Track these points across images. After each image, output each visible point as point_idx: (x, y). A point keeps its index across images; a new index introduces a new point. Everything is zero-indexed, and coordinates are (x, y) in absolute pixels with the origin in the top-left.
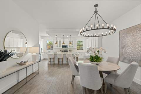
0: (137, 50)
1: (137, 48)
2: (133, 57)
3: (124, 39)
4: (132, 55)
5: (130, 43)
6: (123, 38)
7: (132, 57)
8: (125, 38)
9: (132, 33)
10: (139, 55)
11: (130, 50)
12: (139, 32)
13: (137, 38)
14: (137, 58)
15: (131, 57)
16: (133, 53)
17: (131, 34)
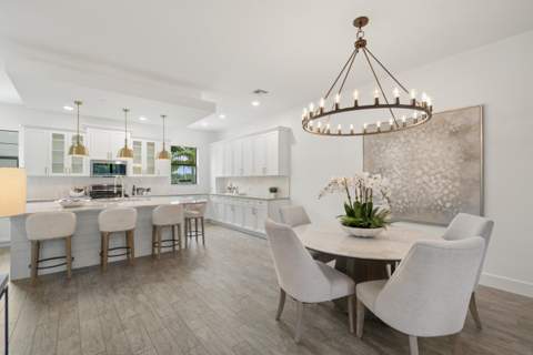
0: (418, 181)
1: (417, 177)
2: (406, 200)
3: (379, 150)
4: (405, 194)
5: (397, 163)
6: (376, 148)
7: (403, 202)
8: (384, 147)
9: (405, 136)
10: (424, 195)
11: (398, 182)
12: (423, 135)
13: (420, 151)
14: (417, 204)
15: (400, 201)
16: (407, 191)
17: (402, 139)
